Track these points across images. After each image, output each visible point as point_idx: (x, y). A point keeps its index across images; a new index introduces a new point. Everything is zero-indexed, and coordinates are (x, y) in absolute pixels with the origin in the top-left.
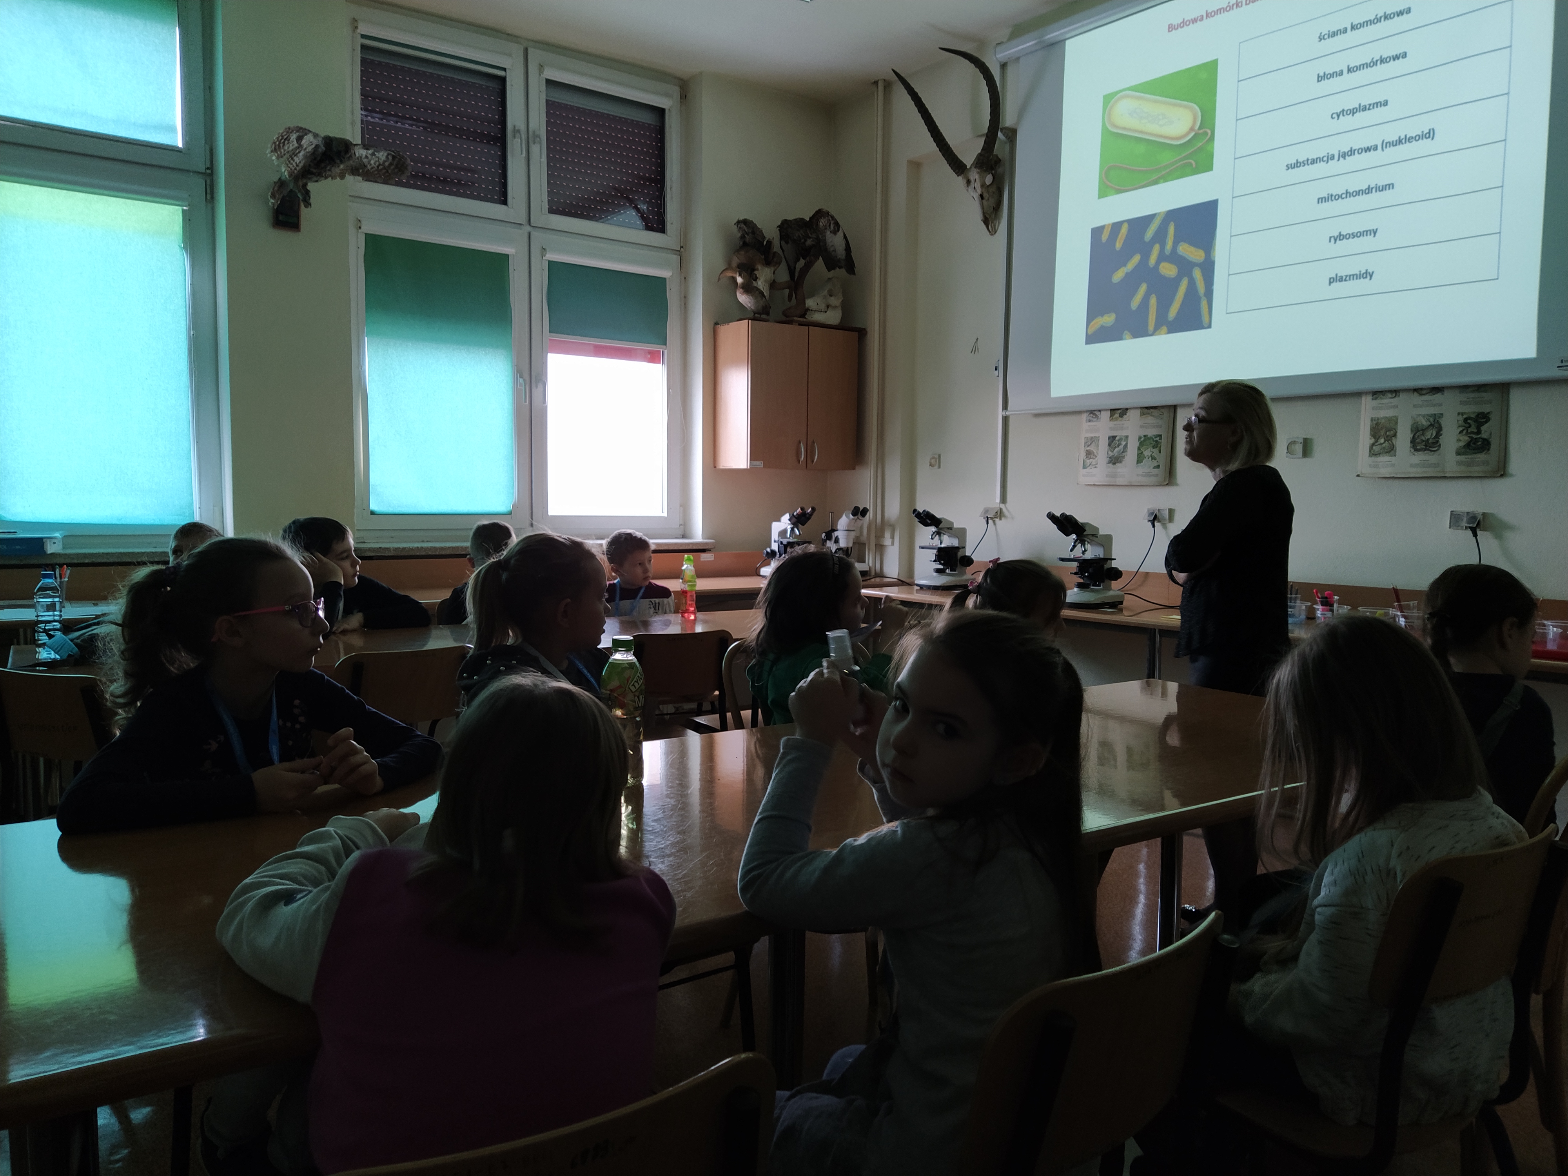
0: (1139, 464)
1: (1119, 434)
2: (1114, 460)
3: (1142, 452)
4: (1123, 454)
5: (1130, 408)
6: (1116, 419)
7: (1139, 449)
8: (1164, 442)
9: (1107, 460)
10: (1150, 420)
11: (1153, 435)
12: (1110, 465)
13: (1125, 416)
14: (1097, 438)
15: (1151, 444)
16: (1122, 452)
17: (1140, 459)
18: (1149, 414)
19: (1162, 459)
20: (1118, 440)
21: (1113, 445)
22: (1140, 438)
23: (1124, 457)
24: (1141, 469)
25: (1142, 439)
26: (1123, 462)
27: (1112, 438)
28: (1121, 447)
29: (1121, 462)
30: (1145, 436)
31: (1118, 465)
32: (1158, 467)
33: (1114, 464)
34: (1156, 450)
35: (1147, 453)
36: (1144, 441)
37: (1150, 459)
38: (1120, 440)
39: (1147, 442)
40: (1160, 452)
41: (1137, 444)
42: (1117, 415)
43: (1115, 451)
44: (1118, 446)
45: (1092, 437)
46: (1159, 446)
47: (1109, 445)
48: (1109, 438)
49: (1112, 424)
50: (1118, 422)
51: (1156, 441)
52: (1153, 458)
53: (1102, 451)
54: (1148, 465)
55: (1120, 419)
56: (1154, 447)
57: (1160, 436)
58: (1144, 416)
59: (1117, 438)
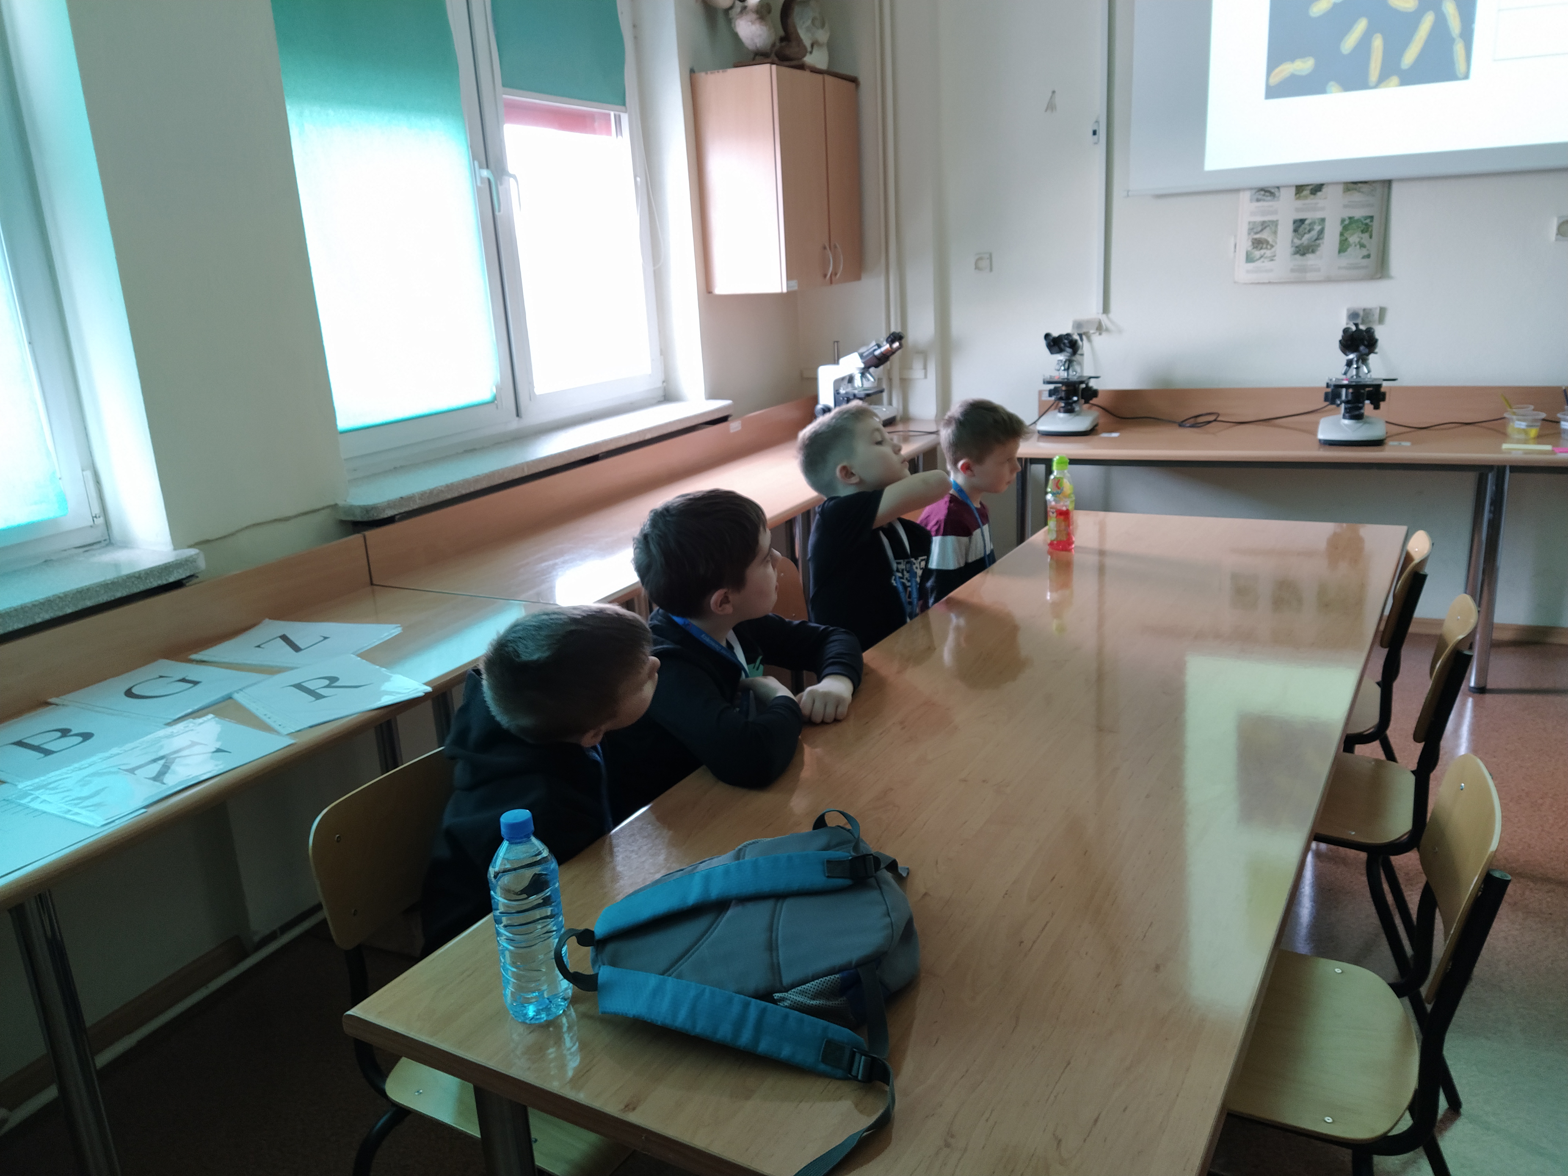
0: (1342, 254)
1: (1309, 216)
2: (1302, 251)
3: (1346, 239)
4: (1318, 242)
5: (1329, 184)
6: (1306, 197)
7: (1342, 234)
8: (1376, 226)
9: (1289, 250)
10: (1356, 197)
11: (1363, 217)
12: (1298, 256)
13: (1319, 194)
14: (1275, 223)
15: (1358, 227)
16: (1317, 239)
17: (1343, 246)
18: (1356, 189)
19: (1373, 245)
20: (1310, 224)
21: (1301, 230)
22: (1343, 221)
23: (1319, 245)
24: (1344, 261)
25: (1347, 222)
26: (1318, 253)
27: (1299, 224)
28: (1314, 233)
29: (1313, 252)
30: (1350, 218)
31: (1310, 256)
32: (1368, 256)
33: (1303, 254)
34: (1366, 235)
35: (1353, 239)
36: (1348, 225)
37: (1358, 246)
38: (1312, 224)
39: (1354, 225)
40: (1371, 237)
41: (1339, 228)
42: (1306, 192)
43: (1304, 239)
44: (1309, 231)
45: (1263, 223)
46: (1370, 229)
47: (1295, 231)
48: (1295, 222)
49: (1299, 203)
50: (1308, 201)
51: (1366, 224)
52: (1362, 246)
53: (1284, 238)
54: (1354, 255)
55: (1312, 196)
56: (1363, 232)
57: (1372, 217)
58: (1349, 192)
59: (1307, 222)
